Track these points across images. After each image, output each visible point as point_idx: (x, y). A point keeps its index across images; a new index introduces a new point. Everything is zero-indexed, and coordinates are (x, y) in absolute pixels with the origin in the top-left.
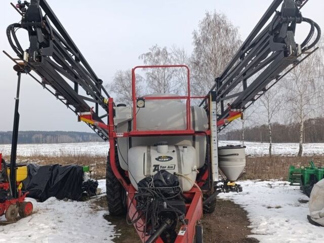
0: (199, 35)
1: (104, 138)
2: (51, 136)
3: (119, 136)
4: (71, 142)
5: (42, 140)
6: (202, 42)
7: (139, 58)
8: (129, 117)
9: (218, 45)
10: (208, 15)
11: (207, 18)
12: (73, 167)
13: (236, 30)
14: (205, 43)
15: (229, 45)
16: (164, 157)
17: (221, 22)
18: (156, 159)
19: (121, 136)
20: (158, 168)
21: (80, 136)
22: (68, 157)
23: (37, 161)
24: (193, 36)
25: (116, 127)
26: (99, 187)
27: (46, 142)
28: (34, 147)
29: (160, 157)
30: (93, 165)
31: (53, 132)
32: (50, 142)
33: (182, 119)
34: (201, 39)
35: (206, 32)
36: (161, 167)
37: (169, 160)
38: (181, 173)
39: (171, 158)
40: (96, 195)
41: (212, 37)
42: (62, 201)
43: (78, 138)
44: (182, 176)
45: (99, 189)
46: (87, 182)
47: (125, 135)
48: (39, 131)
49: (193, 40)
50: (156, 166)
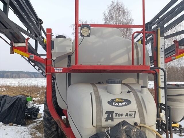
0: (107, 14)
1: (44, 74)
2: (16, 74)
3: (57, 71)
4: (27, 78)
5: (10, 76)
6: (108, 18)
7: (70, 26)
8: (70, 50)
9: (118, 20)
10: (113, 2)
11: (112, 5)
12: (19, 98)
13: (129, 12)
14: (110, 19)
15: (125, 21)
16: (119, 99)
17: (121, 7)
18: (109, 102)
19: (60, 71)
20: (112, 116)
21: (33, 75)
22: (24, 87)
23: (3, 89)
24: (103, 15)
25: (54, 61)
26: (40, 112)
27: (13, 78)
28: (5, 80)
29: (114, 100)
30: (39, 92)
31: (17, 72)
32: (15, 77)
33: (126, 56)
34: (108, 17)
35: (111, 13)
36: (116, 114)
37: (126, 105)
38: (145, 124)
39: (128, 102)
40: (37, 118)
41: (115, 16)
42: (8, 126)
43: (32, 75)
44: (145, 127)
45: (40, 113)
46: (31, 109)
47: (64, 70)
48: (9, 71)
49: (103, 17)
50: (109, 113)
